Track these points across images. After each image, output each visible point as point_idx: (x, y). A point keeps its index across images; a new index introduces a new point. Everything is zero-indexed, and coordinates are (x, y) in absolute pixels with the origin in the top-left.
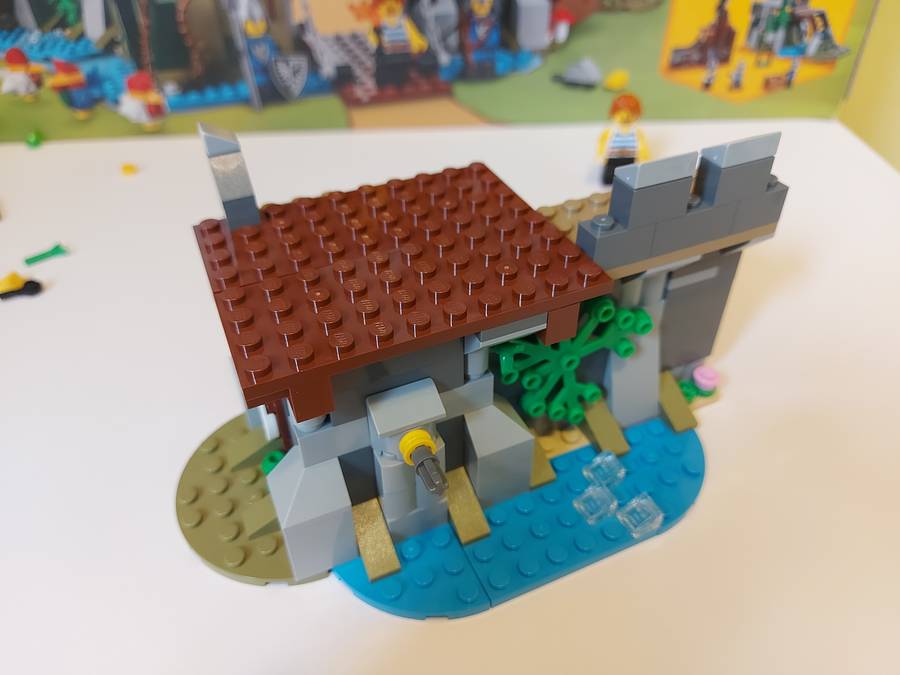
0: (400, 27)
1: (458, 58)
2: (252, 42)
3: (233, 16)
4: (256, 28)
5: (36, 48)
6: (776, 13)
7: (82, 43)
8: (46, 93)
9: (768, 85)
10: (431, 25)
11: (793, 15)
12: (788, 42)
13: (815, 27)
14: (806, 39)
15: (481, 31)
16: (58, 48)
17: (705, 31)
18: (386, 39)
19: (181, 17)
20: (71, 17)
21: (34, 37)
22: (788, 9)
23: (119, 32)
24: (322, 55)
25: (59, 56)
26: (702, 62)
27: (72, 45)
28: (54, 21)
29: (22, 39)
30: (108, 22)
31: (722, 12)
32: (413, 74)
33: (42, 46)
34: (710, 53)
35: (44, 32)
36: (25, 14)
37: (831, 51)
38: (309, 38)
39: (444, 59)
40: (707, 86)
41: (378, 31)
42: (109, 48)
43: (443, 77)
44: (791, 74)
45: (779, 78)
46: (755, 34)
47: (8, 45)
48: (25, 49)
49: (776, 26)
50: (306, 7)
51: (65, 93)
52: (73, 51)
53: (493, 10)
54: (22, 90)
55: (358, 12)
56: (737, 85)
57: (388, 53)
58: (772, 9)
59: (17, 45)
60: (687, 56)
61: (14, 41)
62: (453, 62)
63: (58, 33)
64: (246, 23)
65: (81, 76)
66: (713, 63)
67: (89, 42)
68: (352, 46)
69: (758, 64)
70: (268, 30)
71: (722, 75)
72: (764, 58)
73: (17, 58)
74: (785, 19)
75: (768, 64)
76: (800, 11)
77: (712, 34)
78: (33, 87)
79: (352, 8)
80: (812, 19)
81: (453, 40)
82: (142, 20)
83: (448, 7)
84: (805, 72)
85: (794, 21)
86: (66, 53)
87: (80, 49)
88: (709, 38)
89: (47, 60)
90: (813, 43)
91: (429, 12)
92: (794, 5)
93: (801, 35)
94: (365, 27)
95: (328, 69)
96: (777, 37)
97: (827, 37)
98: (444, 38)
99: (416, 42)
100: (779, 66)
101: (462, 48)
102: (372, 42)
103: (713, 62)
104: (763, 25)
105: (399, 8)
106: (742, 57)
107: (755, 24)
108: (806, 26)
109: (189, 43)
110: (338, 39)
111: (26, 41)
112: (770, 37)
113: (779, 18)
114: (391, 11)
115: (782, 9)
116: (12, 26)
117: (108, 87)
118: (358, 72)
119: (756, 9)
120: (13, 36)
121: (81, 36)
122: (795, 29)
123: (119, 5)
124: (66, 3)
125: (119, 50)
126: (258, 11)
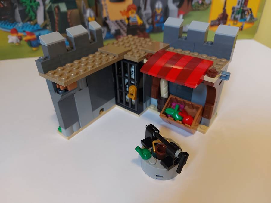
0: (135, 17)
1: (151, 26)
3: (85, 16)
4: (92, 19)
5: (21, 28)
6: (239, 9)
7: (36, 26)
8: (23, 42)
10: (144, 16)
11: (243, 10)
12: (242, 18)
13: (248, 13)
14: (246, 17)
15: (158, 18)
16: (28, 28)
17: (220, 15)
18: (131, 21)
19: (68, 17)
20: (33, 17)
21: (20, 24)
22: (242, 8)
23: (48, 22)
24: (111, 26)
25: (28, 30)
26: (219, 24)
27: (32, 26)
28: (27, 19)
29: (16, 25)
30: (45, 18)
31: (224, 9)
32: (138, 31)
33: (23, 27)
34: (221, 22)
35: (23, 23)
36: (18, 17)
37: (253, 20)
38: (108, 22)
39: (147, 26)
41: (128, 19)
42: (45, 27)
43: (147, 31)
44: (242, 26)
46: (233, 16)
47: (12, 27)
48: (17, 28)
49: (238, 14)
50: (107, 12)
51: (29, 42)
52: (33, 29)
53: (162, 11)
54: (15, 42)
55: (123, 13)
57: (131, 25)
58: (238, 8)
59: (15, 27)
60: (215, 23)
61: (13, 26)
62: (150, 27)
63: (28, 23)
64: (89, 18)
65: (35, 37)
67: (38, 25)
68: (120, 23)
69: (234, 24)
72: (235, 22)
73: (14, 31)
74: (241, 11)
75: (236, 24)
76: (245, 9)
77: (222, 16)
78: (19, 41)
79: (121, 12)
80: (248, 10)
81: (150, 21)
82: (56, 18)
83: (149, 11)
84: (246, 26)
85: (243, 12)
86: (31, 29)
87: (35, 28)
88: (221, 17)
89: (24, 31)
90: (248, 18)
91: (143, 12)
92: (243, 7)
93: (245, 15)
94: (125, 18)
95: (113, 31)
96: (238, 16)
97: (252, 16)
98: (147, 20)
99: (140, 22)
100: (240, 24)
101: (153, 23)
102: (127, 22)
103: (222, 24)
104: (235, 13)
105: (135, 12)
106: (230, 22)
107: (233, 13)
108: (246, 13)
109: (70, 25)
110: (116, 22)
111: (18, 26)
112: (237, 16)
113: (239, 11)
114: (132, 13)
115: (240, 8)
116: (14, 21)
118: (122, 31)
119: (233, 8)
120: (13, 25)
121: (36, 23)
122: (243, 14)
123: (49, 14)
124: (32, 13)
125: (48, 28)
126: (93, 14)
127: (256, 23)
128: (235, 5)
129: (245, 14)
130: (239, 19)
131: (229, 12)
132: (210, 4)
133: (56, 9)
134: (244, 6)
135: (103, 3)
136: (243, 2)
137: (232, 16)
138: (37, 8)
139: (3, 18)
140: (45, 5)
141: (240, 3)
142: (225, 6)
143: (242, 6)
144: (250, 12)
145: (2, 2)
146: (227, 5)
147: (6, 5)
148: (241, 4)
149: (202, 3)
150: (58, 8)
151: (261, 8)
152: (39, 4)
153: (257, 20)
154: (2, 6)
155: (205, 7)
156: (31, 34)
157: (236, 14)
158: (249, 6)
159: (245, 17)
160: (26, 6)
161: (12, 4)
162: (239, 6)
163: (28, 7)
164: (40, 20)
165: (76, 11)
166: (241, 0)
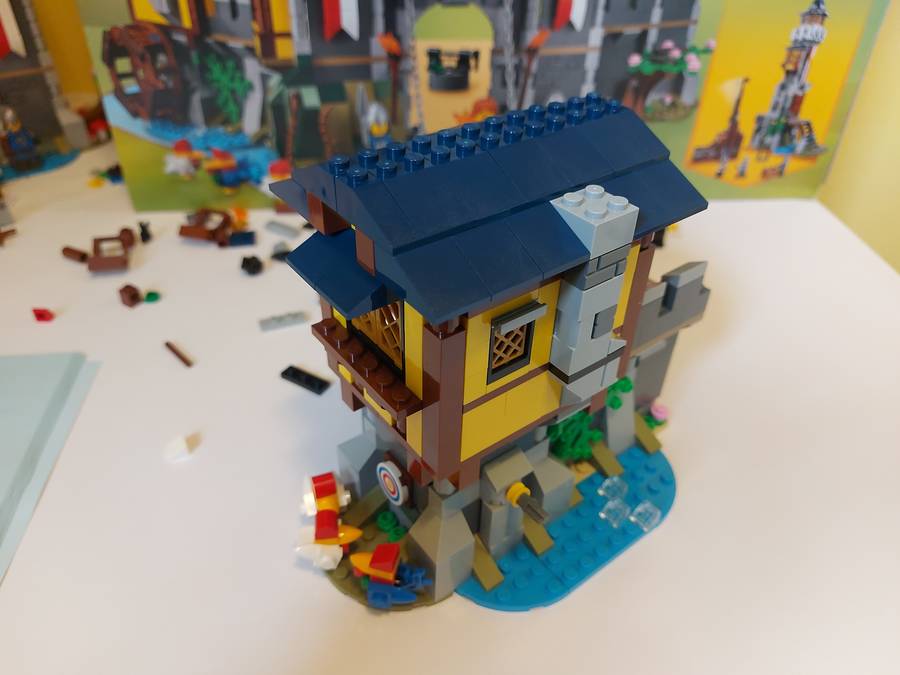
2: (374, 139)
3: (363, 120)
4: (380, 130)
5: (200, 140)
6: (773, 123)
7: (239, 137)
8: (202, 174)
9: (765, 174)
11: (786, 124)
12: (782, 143)
13: (802, 133)
14: (796, 141)
16: (219, 140)
17: (720, 135)
19: (322, 120)
20: (234, 117)
21: (200, 131)
22: (783, 120)
23: (271, 129)
25: (217, 146)
26: (717, 158)
27: (230, 139)
28: (219, 120)
29: (191, 133)
30: (263, 120)
31: (734, 122)
33: (205, 138)
34: (723, 151)
35: (209, 128)
36: (197, 113)
37: (814, 150)
40: (719, 175)
42: (259, 141)
44: (783, 167)
45: (773, 170)
46: (758, 138)
47: (177, 136)
48: (191, 140)
49: (773, 132)
50: (421, 115)
51: (218, 174)
52: (231, 142)
54: (182, 172)
55: (460, 119)
56: (742, 174)
58: (771, 120)
59: (186, 137)
60: (706, 153)
61: (184, 134)
63: (221, 129)
64: (372, 126)
65: (233, 162)
66: (725, 159)
67: (244, 136)
69: (759, 159)
70: (389, 131)
71: (731, 167)
72: (764, 155)
73: (183, 147)
74: (781, 127)
75: (766, 159)
76: (792, 121)
77: (725, 138)
78: (192, 170)
79: (456, 115)
80: (800, 126)
82: (290, 121)
84: (793, 165)
85: (787, 129)
86: (225, 143)
87: (237, 141)
88: (724, 141)
89: (208, 149)
90: (800, 144)
92: (788, 117)
93: (792, 138)
96: (774, 140)
97: (811, 141)
100: (774, 161)
103: (725, 157)
104: (764, 131)
106: (747, 155)
107: (758, 130)
108: (796, 132)
109: (325, 139)
111: (194, 134)
112: (769, 140)
113: (775, 127)
115: (778, 120)
116: (185, 123)
117: (254, 171)
119: (760, 119)
120: (184, 130)
121: (239, 131)
122: (787, 135)
123: (275, 111)
124: (232, 108)
125: (269, 144)
126: (383, 117)
127: (822, 159)
128: (766, 110)
129: (790, 134)
130: (774, 146)
131: (747, 127)
132: (696, 105)
133: (294, 103)
134: (790, 113)
135: (412, 91)
136: (788, 105)
137: (753, 139)
138: (245, 96)
139: (159, 113)
140: (265, 89)
141: (780, 106)
142: (736, 112)
143: (785, 113)
144: (805, 127)
145: (163, 77)
146: (742, 110)
147: (171, 84)
148: (783, 109)
149: (674, 105)
150: (298, 98)
151: (840, 122)
152: (250, 87)
153: (824, 151)
154: (161, 86)
155: (681, 112)
156: (223, 155)
157: (766, 135)
158: (805, 114)
159: (791, 141)
160: (219, 91)
161: (185, 82)
162: (776, 115)
163: (226, 93)
164: (251, 123)
165: (341, 109)
166: (781, 100)
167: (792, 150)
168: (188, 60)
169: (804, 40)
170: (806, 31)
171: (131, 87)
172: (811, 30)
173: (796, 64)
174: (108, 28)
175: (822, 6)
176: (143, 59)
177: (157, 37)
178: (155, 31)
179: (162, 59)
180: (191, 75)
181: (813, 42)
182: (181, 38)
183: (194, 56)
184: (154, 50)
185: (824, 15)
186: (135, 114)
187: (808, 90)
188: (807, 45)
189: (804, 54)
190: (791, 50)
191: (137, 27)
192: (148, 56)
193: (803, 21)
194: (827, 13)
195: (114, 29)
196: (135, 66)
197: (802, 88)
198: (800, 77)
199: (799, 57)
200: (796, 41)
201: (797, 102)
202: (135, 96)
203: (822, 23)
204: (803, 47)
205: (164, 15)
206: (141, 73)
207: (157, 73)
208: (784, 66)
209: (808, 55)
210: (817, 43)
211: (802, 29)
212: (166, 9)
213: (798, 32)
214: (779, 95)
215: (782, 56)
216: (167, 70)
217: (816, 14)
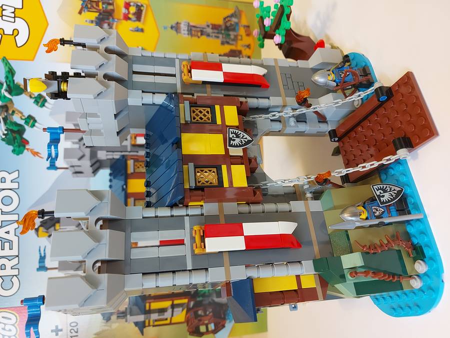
127: (240, 7)
129: (230, 26)
130: (235, 33)
131: (227, 48)
134: (220, 29)
136: (216, 31)
137: (232, 44)
139: (223, 316)
141: (216, 35)
143: (220, 31)
144: (227, 20)
145: (208, 313)
147: (211, 310)
148: (218, 33)
153: (237, 7)
154: (211, 314)
157: (230, 38)
158: (220, 21)
159: (233, 25)
161: (210, 304)
162: (221, 36)
166: (214, 35)
167: (237, 24)
168: (201, 302)
169: (188, 30)
170: (184, 30)
171: (212, 327)
172: (184, 27)
173: (198, 31)
174: (188, 333)
175: (174, 25)
176: (200, 320)
177: (191, 314)
178: (189, 315)
179: (200, 312)
180: (206, 301)
181: (189, 25)
182: (192, 304)
183: (198, 299)
184: (196, 316)
185: (177, 23)
186: (223, 326)
187: (209, 23)
188: (189, 28)
189: (193, 29)
190: (192, 35)
191: (187, 321)
192: (199, 318)
193: (180, 32)
194: (176, 22)
195: (188, 331)
196: (203, 324)
197: (208, 26)
198: (203, 28)
199: (195, 31)
200: (188, 34)
201: (215, 27)
202: (215, 326)
203: (180, 23)
204: (191, 30)
205: (183, 310)
206: (206, 322)
207: (206, 315)
208: (199, 37)
209: (194, 27)
210: (189, 23)
211: (183, 32)
212: (181, 309)
213: (184, 34)
214: (212, 36)
215: (195, 39)
216: (205, 311)
217: (176, 28)
